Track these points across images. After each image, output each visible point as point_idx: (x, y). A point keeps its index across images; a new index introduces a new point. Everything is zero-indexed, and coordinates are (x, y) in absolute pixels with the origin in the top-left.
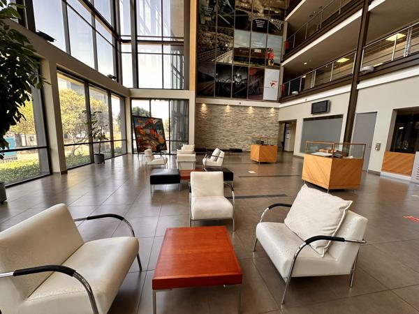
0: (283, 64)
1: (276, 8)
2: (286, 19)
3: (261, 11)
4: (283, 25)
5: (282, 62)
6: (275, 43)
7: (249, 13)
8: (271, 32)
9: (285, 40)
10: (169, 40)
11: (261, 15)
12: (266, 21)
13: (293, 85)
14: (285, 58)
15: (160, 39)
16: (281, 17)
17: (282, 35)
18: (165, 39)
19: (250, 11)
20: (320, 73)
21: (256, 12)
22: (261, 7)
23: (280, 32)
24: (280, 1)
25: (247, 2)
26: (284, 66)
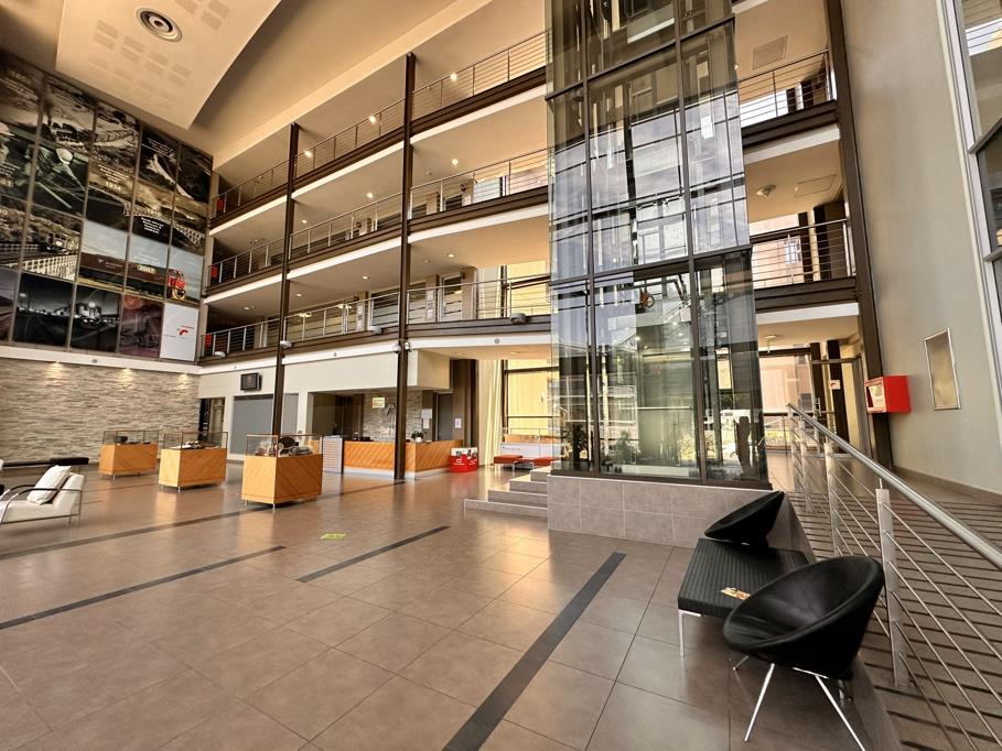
0: (206, 301)
1: (188, 212)
2: (212, 232)
3: (155, 207)
4: (203, 241)
5: (206, 297)
7: (126, 204)
8: (176, 244)
9: (209, 261)
11: (155, 211)
12: (167, 226)
14: (210, 291)
16: (202, 227)
17: (203, 254)
19: (129, 199)
20: (274, 326)
21: (141, 204)
22: (156, 201)
23: (198, 249)
24: (196, 204)
25: (120, 184)
26: (209, 305)
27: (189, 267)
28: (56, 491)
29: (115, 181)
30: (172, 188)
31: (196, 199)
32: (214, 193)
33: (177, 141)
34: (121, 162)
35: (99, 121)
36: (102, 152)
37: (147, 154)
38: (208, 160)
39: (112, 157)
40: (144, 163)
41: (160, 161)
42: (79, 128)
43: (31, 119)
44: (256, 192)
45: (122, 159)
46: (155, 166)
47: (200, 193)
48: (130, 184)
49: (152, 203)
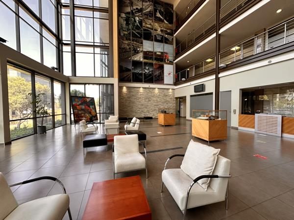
0: (175, 62)
1: (168, 29)
2: (175, 35)
3: (159, 30)
4: (173, 39)
5: (174, 60)
6: (169, 49)
7: (152, 31)
8: (166, 43)
9: (175, 47)
10: (99, 44)
11: (159, 32)
12: (163, 36)
13: (181, 75)
14: (176, 58)
15: (92, 44)
16: (172, 34)
17: (173, 44)
18: (95, 44)
19: (152, 29)
20: (197, 67)
21: (156, 30)
22: (159, 28)
23: (171, 43)
24: (170, 25)
29: (149, 24)
31: (170, 23)
32: (175, 20)
33: (163, 2)
34: (150, 16)
35: (144, 3)
36: (145, 15)
37: (155, 10)
38: (172, 6)
39: (147, 15)
40: (155, 14)
42: (139, 8)
43: (128, 9)
44: (184, 16)
48: (152, 24)
49: (158, 29)
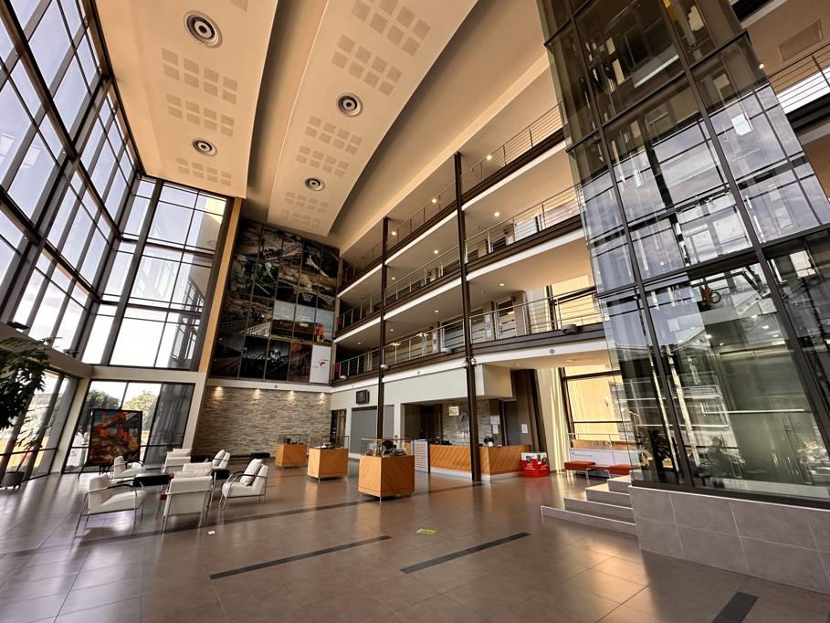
0: (336, 341)
1: (326, 285)
2: (339, 296)
3: (309, 286)
4: (334, 301)
5: (335, 338)
7: (295, 286)
8: (320, 307)
9: (337, 315)
10: (193, 249)
11: (309, 288)
12: (315, 296)
13: (349, 364)
14: (338, 334)
15: (182, 247)
16: (333, 293)
17: (333, 311)
18: (187, 248)
19: (296, 284)
20: (377, 355)
21: (302, 285)
22: (309, 282)
23: (331, 308)
24: (330, 280)
25: (293, 276)
26: (337, 343)
27: (326, 319)
28: (254, 476)
29: (290, 275)
30: (318, 272)
31: (331, 277)
32: (340, 271)
33: (321, 244)
34: (294, 263)
35: (285, 243)
36: (285, 260)
37: (306, 256)
38: (336, 251)
39: (289, 261)
40: (305, 261)
41: (312, 259)
42: (275, 249)
43: (255, 250)
44: (363, 265)
45: (294, 261)
46: (310, 262)
47: (332, 274)
48: (297, 275)
49: (307, 283)
